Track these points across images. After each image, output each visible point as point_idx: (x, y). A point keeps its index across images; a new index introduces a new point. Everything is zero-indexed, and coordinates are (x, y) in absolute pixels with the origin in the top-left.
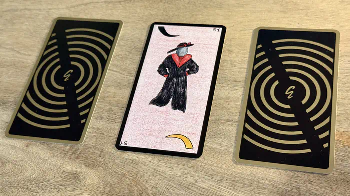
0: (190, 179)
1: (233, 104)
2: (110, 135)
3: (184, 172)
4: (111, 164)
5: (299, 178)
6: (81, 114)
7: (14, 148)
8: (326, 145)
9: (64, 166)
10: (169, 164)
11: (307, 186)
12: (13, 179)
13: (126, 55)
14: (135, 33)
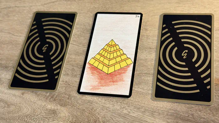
0: (125, 111)
1: (149, 63)
2: (74, 85)
3: (121, 107)
4: (76, 103)
5: (193, 108)
6: (55, 72)
7: (14, 95)
8: (208, 87)
9: (47, 106)
10: (112, 103)
11: (198, 113)
12: (15, 115)
13: (81, 34)
14: (85, 19)
